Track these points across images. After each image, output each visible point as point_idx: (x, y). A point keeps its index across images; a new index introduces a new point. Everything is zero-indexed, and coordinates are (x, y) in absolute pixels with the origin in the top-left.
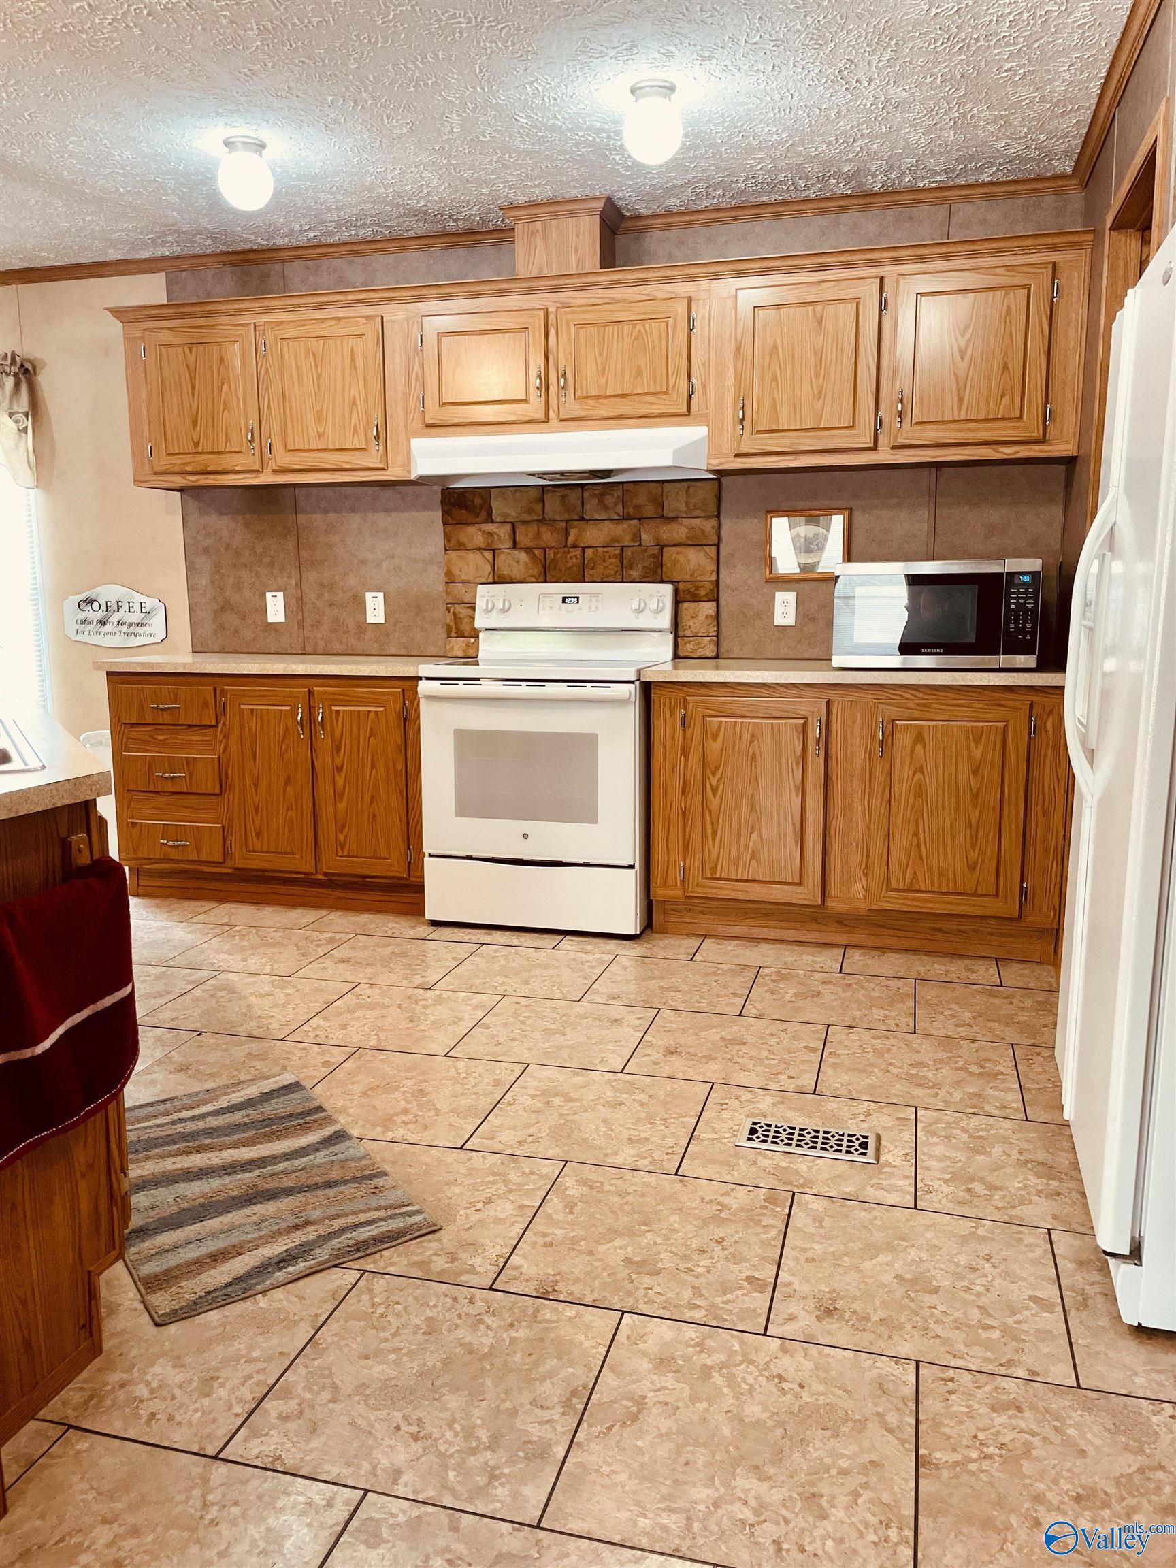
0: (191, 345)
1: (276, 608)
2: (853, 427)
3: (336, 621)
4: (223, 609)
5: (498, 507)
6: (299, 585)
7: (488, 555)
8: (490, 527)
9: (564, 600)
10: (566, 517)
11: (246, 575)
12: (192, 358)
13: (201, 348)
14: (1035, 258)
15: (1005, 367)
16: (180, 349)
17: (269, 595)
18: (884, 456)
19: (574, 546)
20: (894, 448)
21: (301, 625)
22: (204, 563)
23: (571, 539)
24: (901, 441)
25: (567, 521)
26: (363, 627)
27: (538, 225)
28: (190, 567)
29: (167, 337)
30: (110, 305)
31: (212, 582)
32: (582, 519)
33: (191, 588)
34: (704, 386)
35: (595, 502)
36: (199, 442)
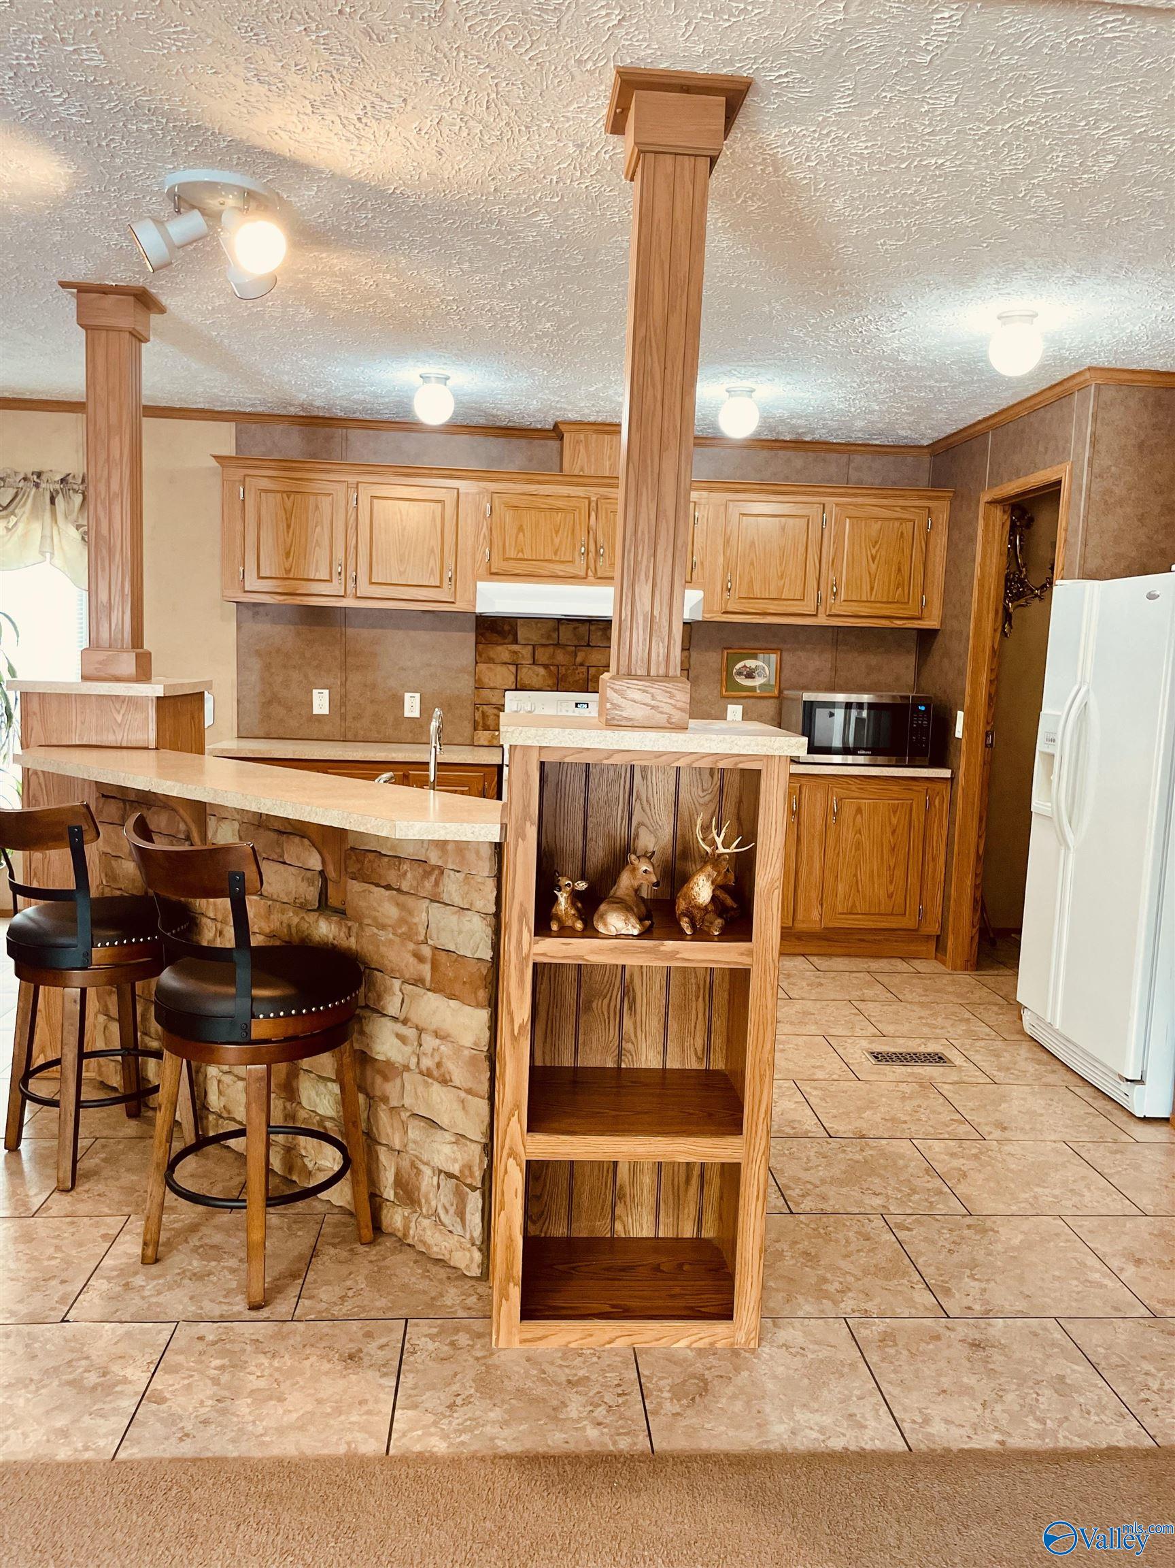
0: (289, 493)
1: (321, 702)
2: (803, 600)
3: (376, 714)
4: (270, 702)
5: (522, 633)
6: (344, 684)
7: (513, 668)
8: (515, 647)
9: (577, 705)
10: (576, 643)
11: (296, 675)
12: (289, 504)
13: (299, 496)
14: (917, 503)
15: (899, 570)
16: (279, 495)
17: (315, 692)
18: (822, 620)
19: (582, 665)
20: (829, 615)
21: (343, 717)
22: (256, 664)
23: (579, 660)
24: (834, 611)
25: (576, 646)
26: (400, 719)
27: (582, 437)
28: (241, 667)
29: (265, 484)
30: (214, 453)
31: (262, 679)
32: (588, 645)
33: (240, 684)
34: (702, 563)
35: (599, 633)
36: (290, 570)
